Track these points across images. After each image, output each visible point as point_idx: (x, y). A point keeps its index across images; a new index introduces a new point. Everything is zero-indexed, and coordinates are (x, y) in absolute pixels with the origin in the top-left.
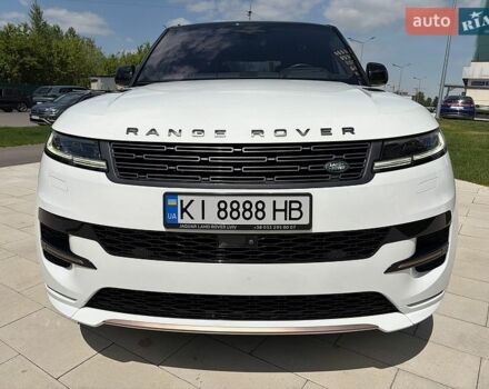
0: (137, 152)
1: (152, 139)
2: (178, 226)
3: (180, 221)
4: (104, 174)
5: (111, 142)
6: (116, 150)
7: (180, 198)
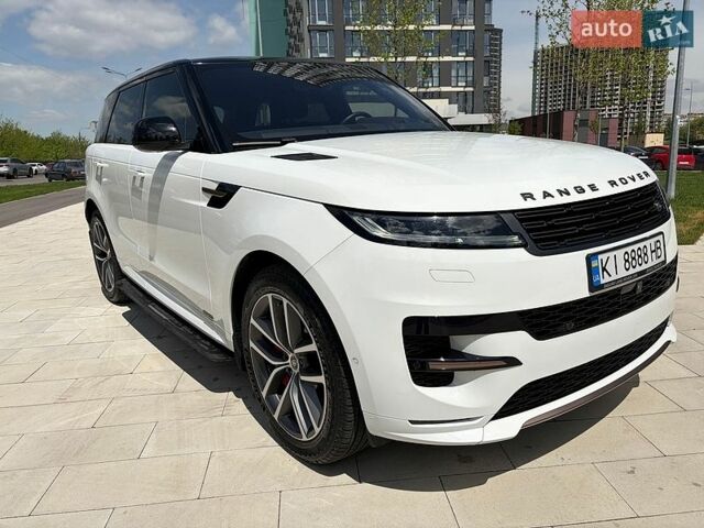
0: (546, 218)
1: (549, 202)
2: (602, 287)
3: (603, 282)
4: (523, 249)
5: (513, 212)
6: (521, 221)
7: (600, 257)
